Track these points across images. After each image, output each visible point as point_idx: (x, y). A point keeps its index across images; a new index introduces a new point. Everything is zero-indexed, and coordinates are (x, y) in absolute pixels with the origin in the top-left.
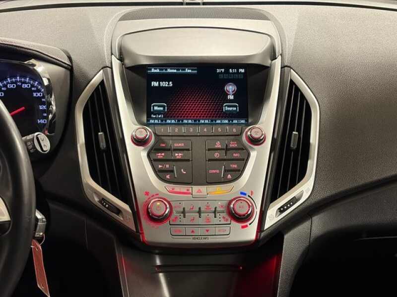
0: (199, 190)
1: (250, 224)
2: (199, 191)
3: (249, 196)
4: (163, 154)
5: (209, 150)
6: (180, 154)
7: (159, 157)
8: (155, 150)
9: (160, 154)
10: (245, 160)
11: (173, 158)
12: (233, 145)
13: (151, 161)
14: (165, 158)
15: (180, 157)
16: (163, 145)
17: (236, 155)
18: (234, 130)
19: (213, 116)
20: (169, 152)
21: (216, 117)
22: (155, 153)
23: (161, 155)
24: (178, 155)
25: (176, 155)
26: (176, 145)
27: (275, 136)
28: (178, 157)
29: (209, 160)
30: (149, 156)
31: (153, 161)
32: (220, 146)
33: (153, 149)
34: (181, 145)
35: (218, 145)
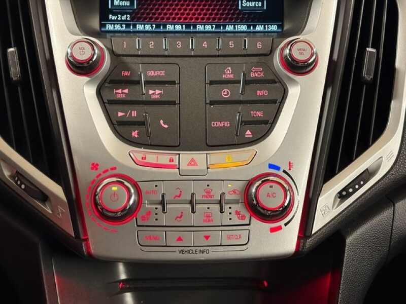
0: (193, 160)
1: (286, 224)
2: (192, 162)
3: (284, 171)
4: (126, 91)
5: (212, 83)
6: (158, 92)
7: (118, 96)
8: (112, 82)
9: (120, 91)
10: (278, 103)
11: (144, 98)
12: (257, 73)
13: (104, 103)
14: (129, 99)
15: (157, 97)
16: (127, 73)
17: (262, 93)
18: (259, 46)
19: (220, 19)
20: (137, 87)
21: (225, 19)
22: (112, 89)
23: (122, 93)
24: (155, 93)
25: (151, 92)
26: (150, 73)
27: (335, 57)
28: (153, 97)
29: (212, 103)
30: (99, 93)
31: (107, 104)
32: (232, 76)
33: (108, 81)
34: (158, 73)
35: (228, 74)
